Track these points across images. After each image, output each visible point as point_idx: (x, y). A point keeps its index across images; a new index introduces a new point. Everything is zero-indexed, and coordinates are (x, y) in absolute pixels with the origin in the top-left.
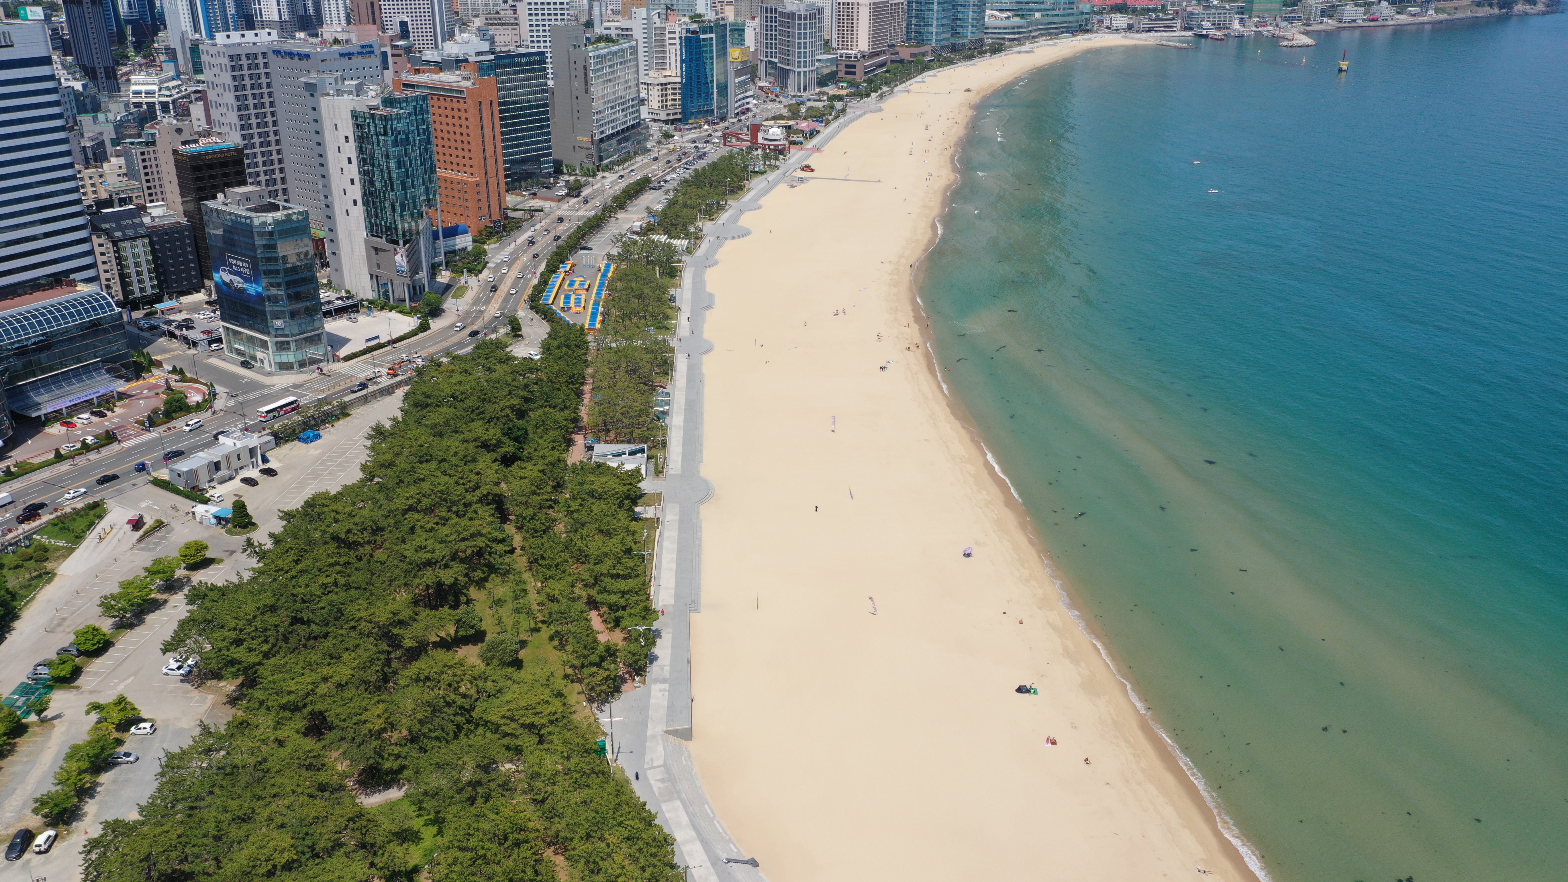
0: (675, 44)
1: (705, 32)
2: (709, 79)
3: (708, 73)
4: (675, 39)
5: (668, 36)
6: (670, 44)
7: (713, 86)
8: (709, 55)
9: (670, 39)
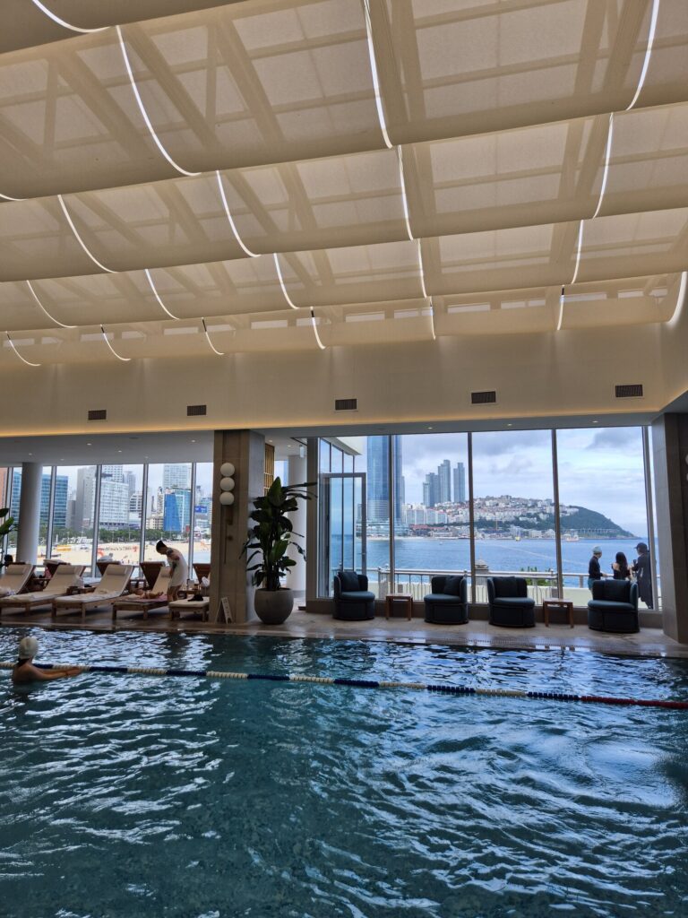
1: (178, 494)
2: (180, 516)
3: (179, 513)
8: (180, 504)
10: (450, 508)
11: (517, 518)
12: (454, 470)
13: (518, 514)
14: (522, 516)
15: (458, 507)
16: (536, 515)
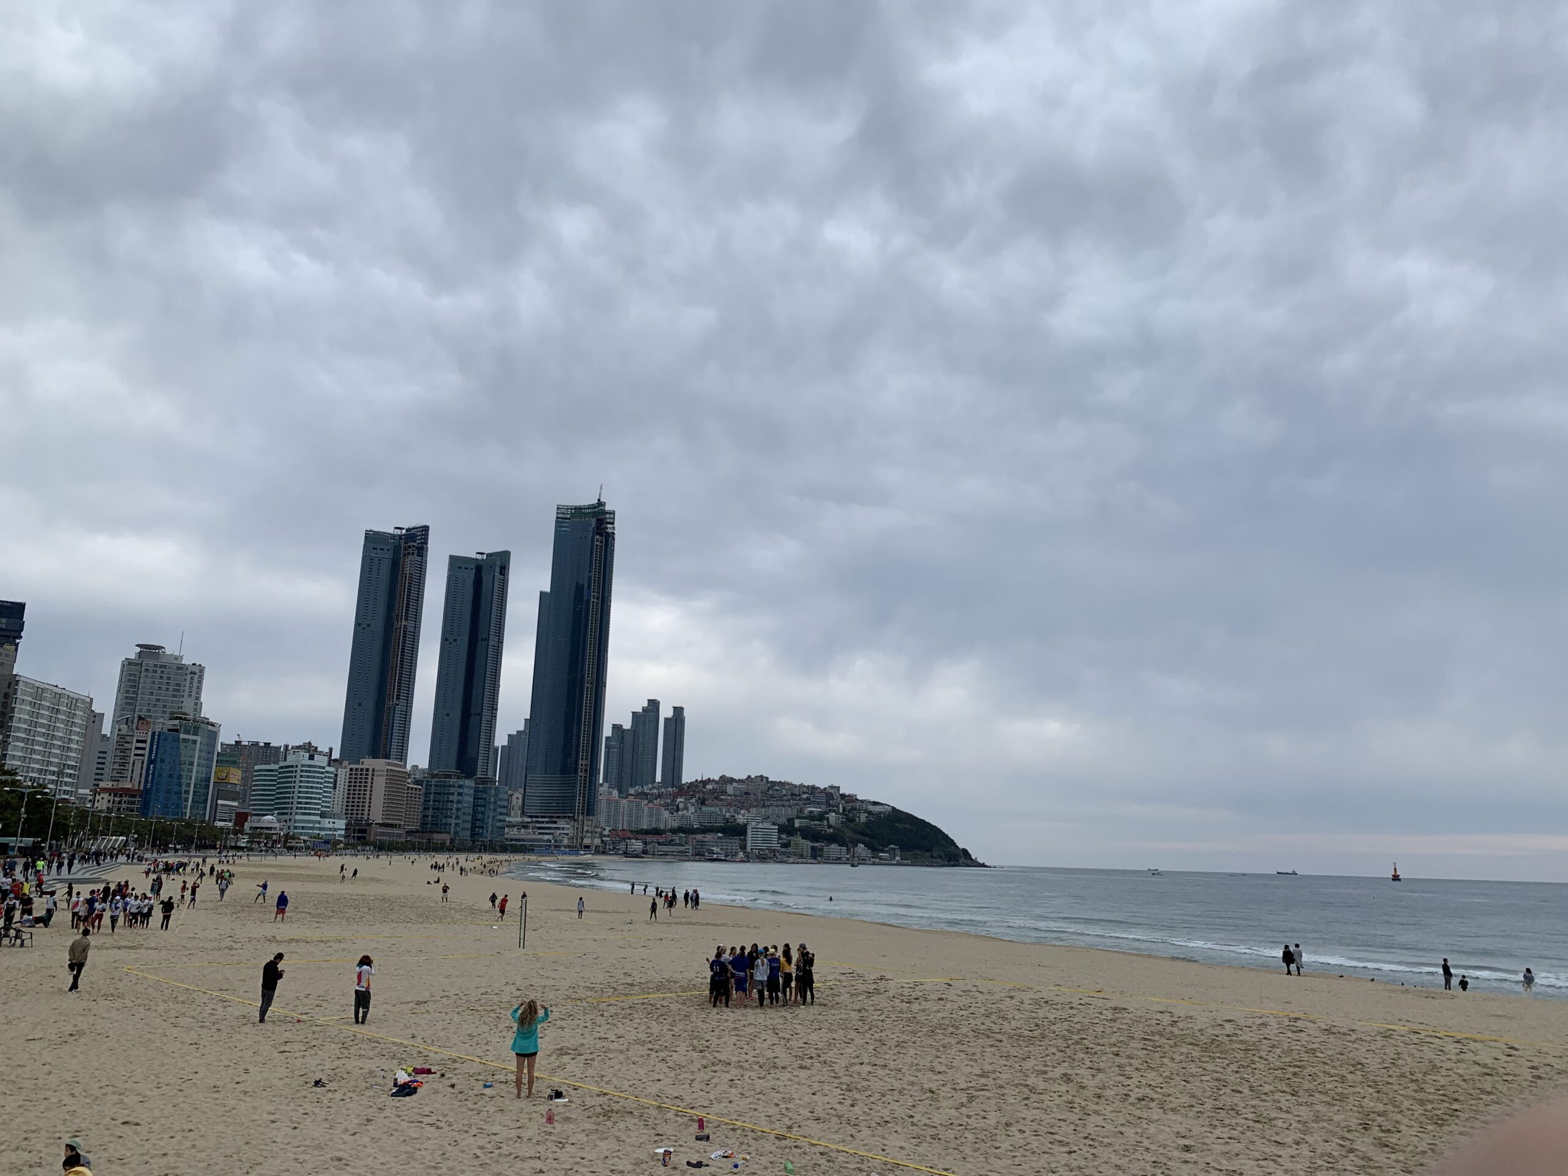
0: (143, 755)
1: (187, 732)
2: (184, 788)
3: (184, 781)
4: (144, 749)
5: (135, 744)
6: (136, 755)
7: (186, 800)
8: (188, 760)
9: (137, 748)
10: (659, 796)
11: (791, 821)
12: (666, 719)
13: (792, 812)
14: (798, 817)
15: (675, 796)
16: (821, 817)
